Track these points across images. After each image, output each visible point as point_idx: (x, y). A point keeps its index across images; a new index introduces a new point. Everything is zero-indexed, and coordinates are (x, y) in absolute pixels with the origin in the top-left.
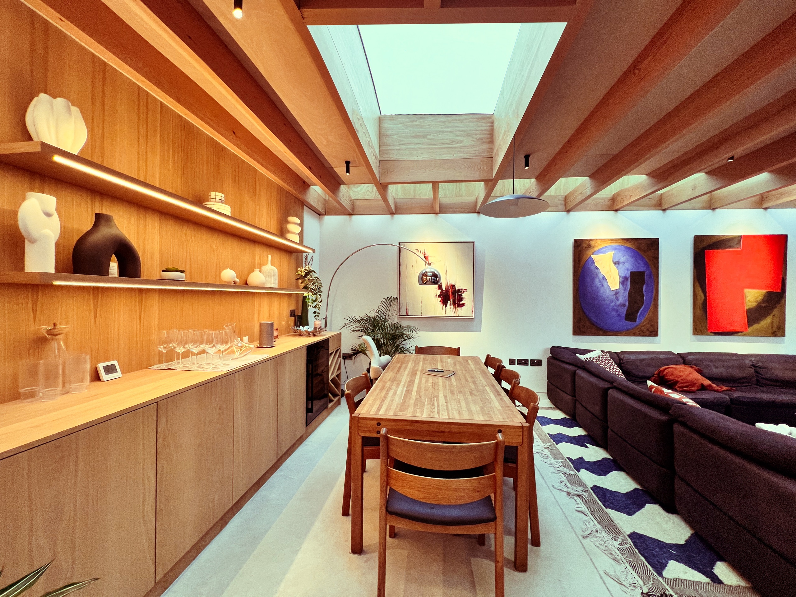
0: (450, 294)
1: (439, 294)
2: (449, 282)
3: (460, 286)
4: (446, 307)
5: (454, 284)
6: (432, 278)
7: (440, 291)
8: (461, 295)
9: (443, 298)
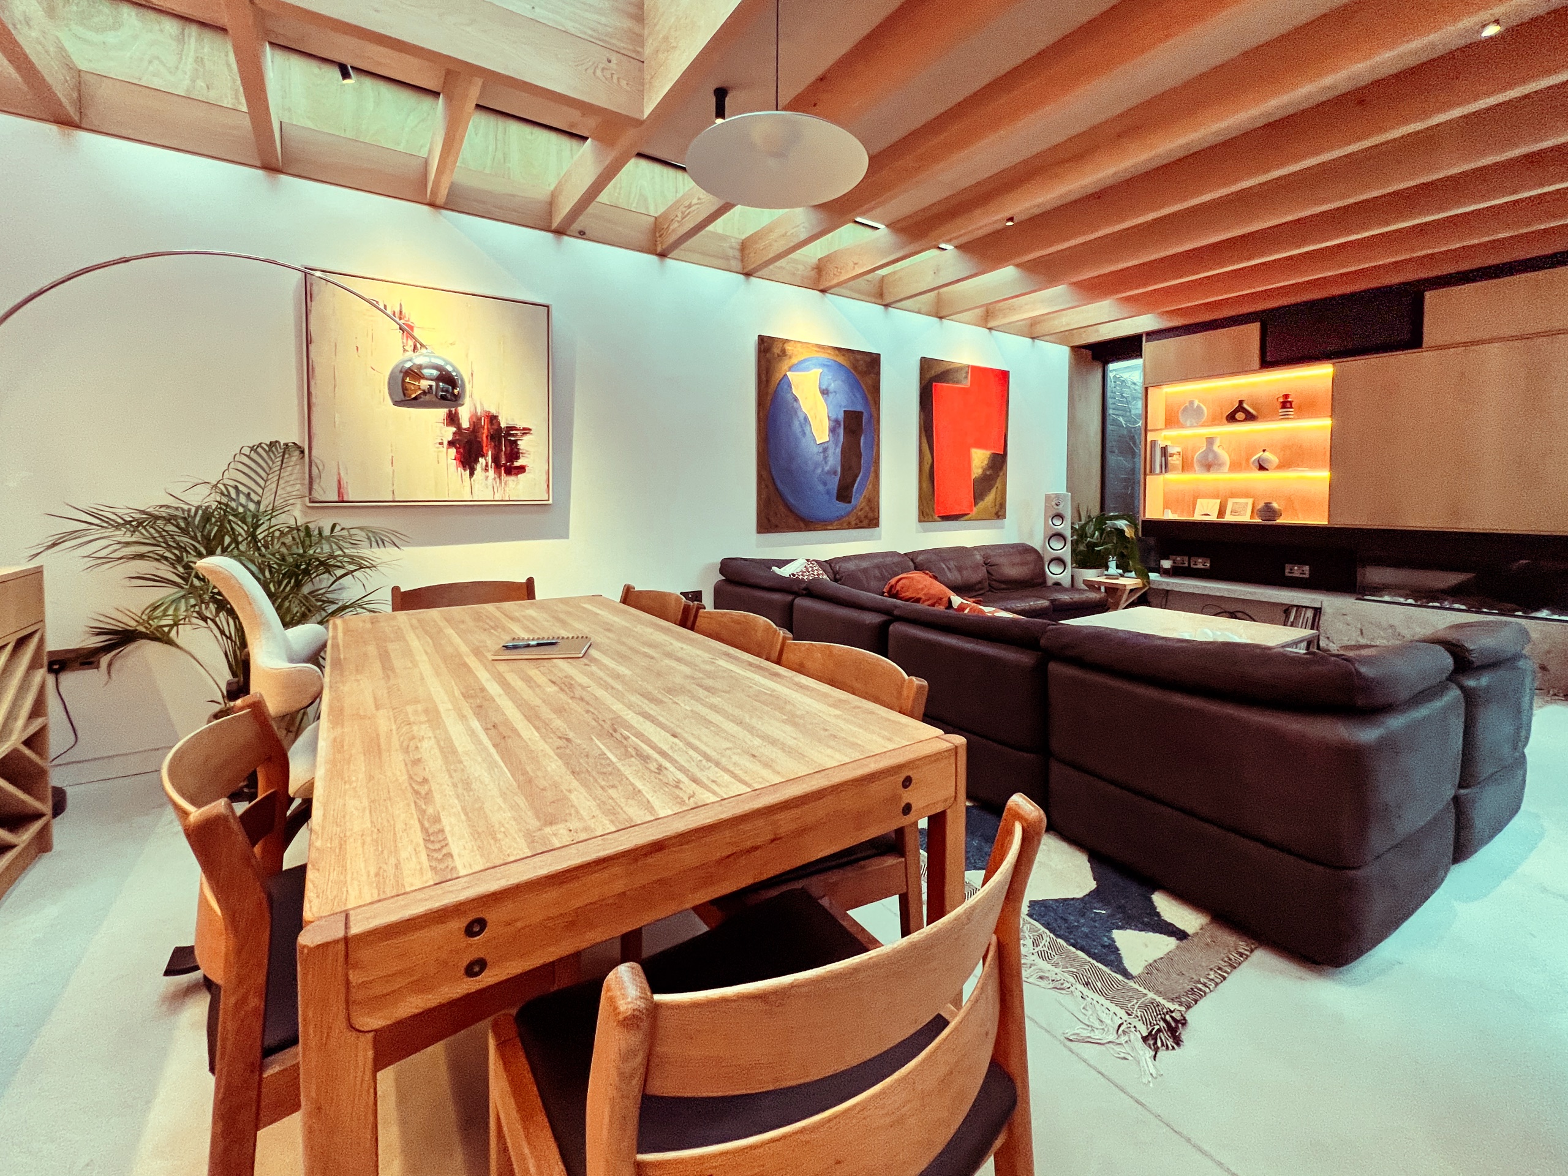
0: (485, 439)
1: (450, 438)
2: (482, 404)
3: (513, 420)
4: (472, 474)
5: (494, 412)
6: (437, 385)
7: (454, 429)
8: (515, 442)
9: (461, 450)
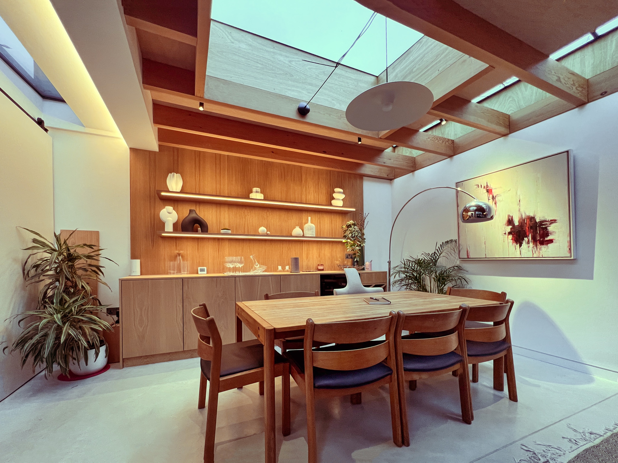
0: (527, 229)
1: (509, 230)
4: (520, 246)
5: (532, 215)
6: (475, 213)
7: (511, 227)
